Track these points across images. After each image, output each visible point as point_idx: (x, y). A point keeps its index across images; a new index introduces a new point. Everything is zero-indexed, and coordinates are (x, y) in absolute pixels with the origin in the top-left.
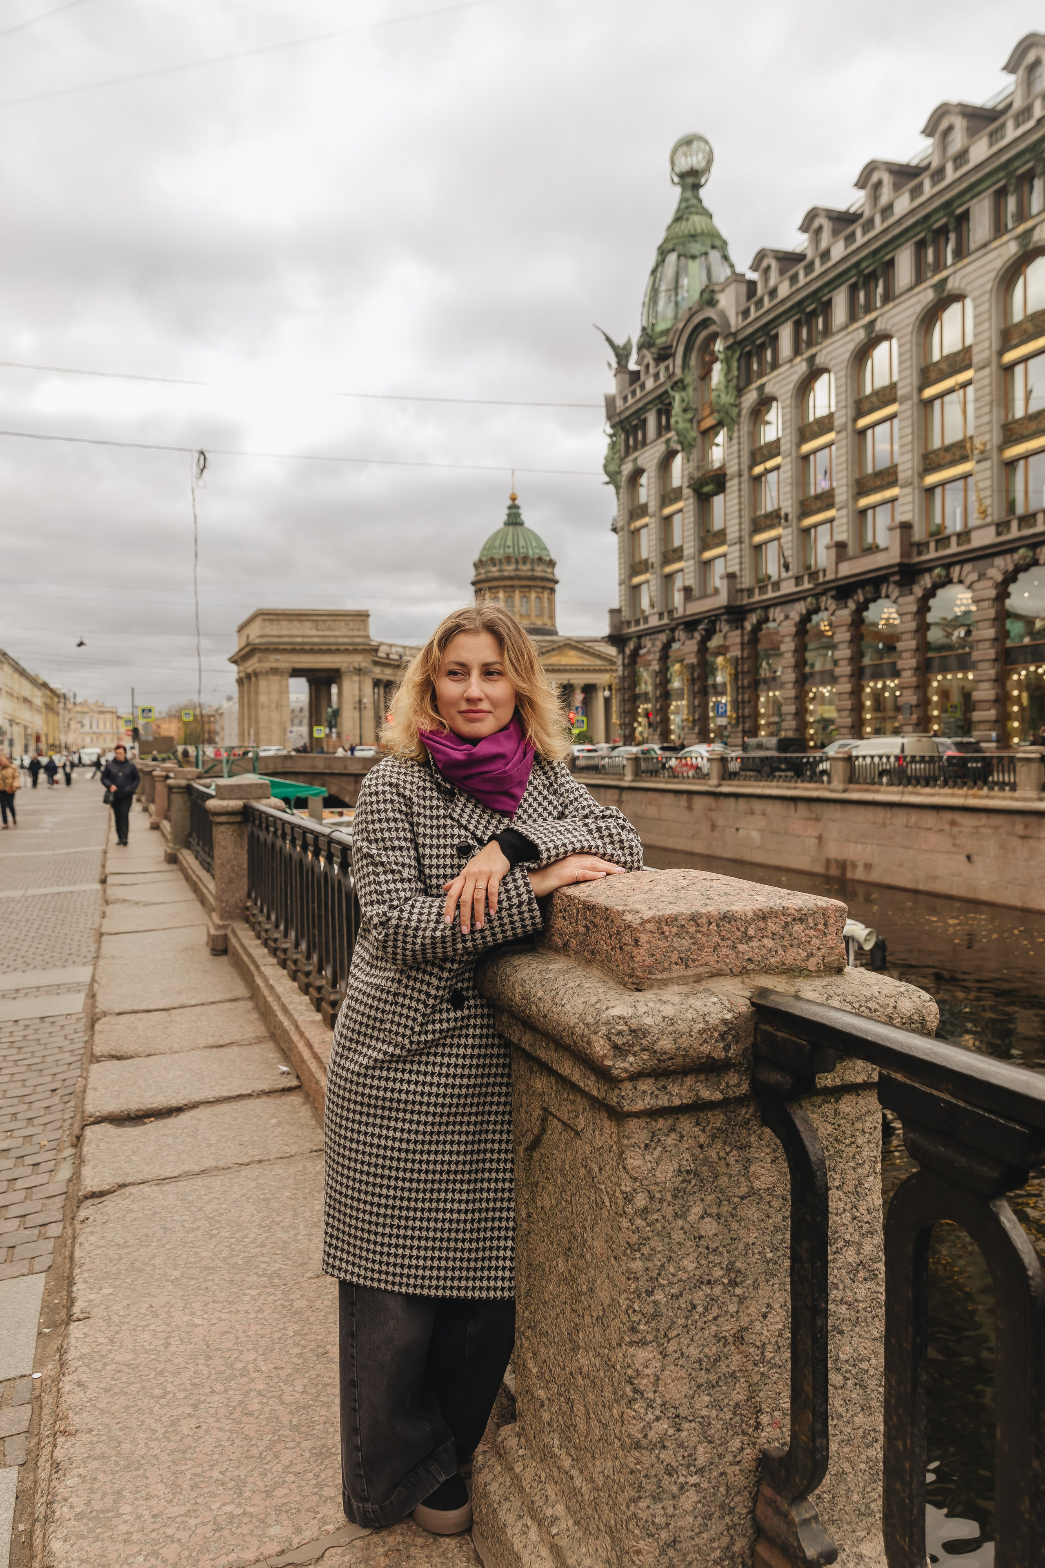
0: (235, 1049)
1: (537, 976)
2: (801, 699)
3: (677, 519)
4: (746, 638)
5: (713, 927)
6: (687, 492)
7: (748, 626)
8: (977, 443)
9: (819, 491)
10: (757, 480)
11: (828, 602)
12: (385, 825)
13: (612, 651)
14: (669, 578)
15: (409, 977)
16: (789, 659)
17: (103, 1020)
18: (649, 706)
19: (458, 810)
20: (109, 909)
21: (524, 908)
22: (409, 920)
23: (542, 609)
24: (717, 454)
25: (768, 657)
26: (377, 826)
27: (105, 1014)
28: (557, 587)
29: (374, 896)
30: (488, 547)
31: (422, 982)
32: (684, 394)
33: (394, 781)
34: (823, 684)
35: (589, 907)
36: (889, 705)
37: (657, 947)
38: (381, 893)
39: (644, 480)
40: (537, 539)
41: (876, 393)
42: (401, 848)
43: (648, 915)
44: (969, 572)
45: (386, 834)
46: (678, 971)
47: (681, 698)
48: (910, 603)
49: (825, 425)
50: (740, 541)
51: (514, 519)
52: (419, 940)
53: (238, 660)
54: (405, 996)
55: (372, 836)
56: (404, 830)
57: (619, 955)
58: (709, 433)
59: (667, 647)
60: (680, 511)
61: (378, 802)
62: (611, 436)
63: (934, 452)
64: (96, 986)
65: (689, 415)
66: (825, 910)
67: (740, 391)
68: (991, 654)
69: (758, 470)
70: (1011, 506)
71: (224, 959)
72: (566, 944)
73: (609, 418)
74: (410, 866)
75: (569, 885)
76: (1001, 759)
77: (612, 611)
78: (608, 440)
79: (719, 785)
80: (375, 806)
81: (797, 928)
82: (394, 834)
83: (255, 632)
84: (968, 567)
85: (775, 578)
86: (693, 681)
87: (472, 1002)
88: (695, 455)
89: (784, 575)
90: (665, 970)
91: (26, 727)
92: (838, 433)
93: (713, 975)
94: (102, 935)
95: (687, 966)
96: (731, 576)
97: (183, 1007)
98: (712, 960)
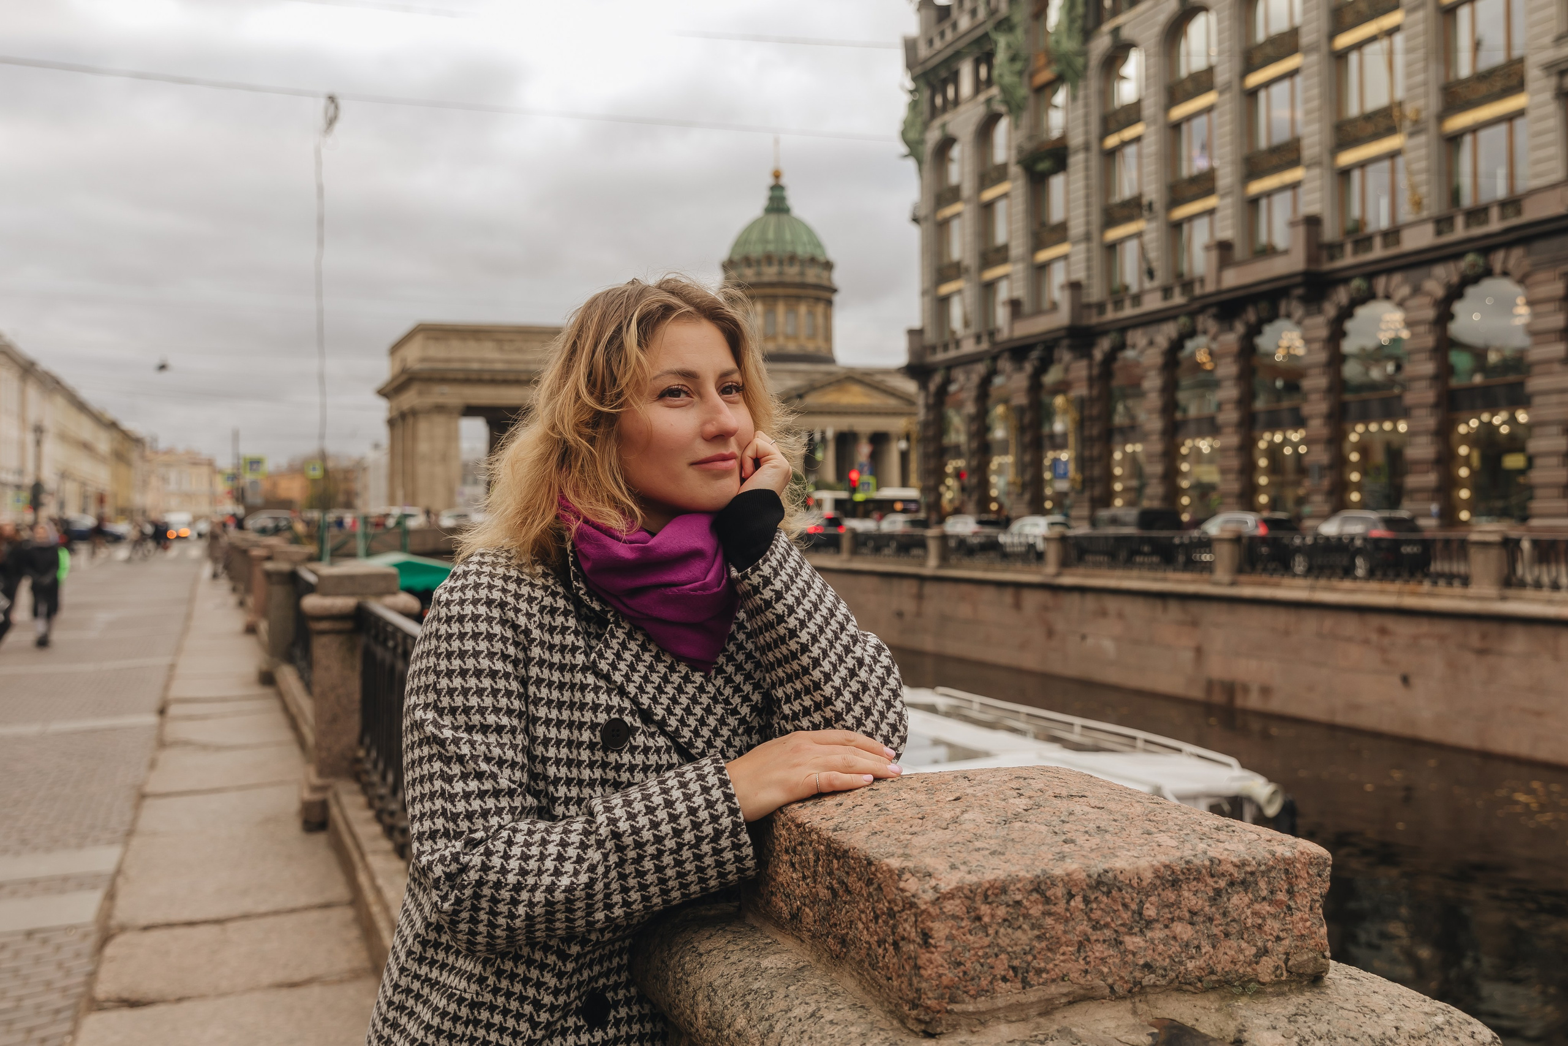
0: (316, 990)
1: (737, 982)
2: (1171, 456)
3: (1001, 208)
4: (1096, 371)
5: (1077, 903)
6: (1015, 170)
7: (1098, 354)
8: (1409, 110)
9: (1195, 171)
10: (1110, 155)
11: (1207, 322)
12: (472, 682)
13: (910, 386)
14: (989, 288)
15: (499, 973)
16: (1154, 400)
17: (120, 939)
18: (961, 463)
19: (610, 655)
20: (165, 756)
21: (725, 842)
22: (504, 871)
23: (815, 328)
24: (1056, 121)
25: (1125, 397)
26: (457, 682)
27: (123, 929)
28: (837, 299)
29: (440, 822)
30: (742, 241)
31: (526, 981)
32: (1011, 38)
33: (496, 595)
34: (1201, 434)
35: (837, 853)
36: (1290, 465)
37: (967, 948)
38: (455, 817)
39: (956, 152)
40: (810, 232)
41: (1272, 41)
42: (499, 729)
43: (948, 881)
44: (1400, 286)
45: (474, 701)
46: (1007, 994)
47: (1005, 451)
48: (1319, 325)
49: (1203, 81)
50: (1087, 237)
51: (777, 204)
52: (521, 910)
53: (389, 392)
54: (492, 1008)
55: (445, 702)
56: (509, 694)
57: (891, 958)
58: (1045, 90)
59: (985, 383)
60: (1005, 195)
61: (462, 636)
62: (911, 92)
63: (1353, 121)
64: (120, 881)
65: (1018, 66)
66: (1289, 862)
67: (1087, 34)
68: (1430, 396)
69: (1112, 141)
70: (1455, 196)
71: (321, 838)
72: (796, 916)
73: (910, 66)
74: (513, 765)
75: (802, 800)
76: (1447, 542)
77: (912, 333)
78: (906, 99)
79: (1058, 575)
80: (456, 644)
81: (1238, 900)
82: (488, 701)
83: (413, 355)
84: (1397, 278)
85: (1134, 289)
86: (1021, 429)
87: (623, 1012)
88: (1026, 119)
89: (1147, 285)
90: (981, 992)
91: (83, 484)
92: (1221, 93)
93: (1075, 1000)
94: (143, 796)
95: (1026, 984)
96: (1075, 287)
97: (246, 917)
98: (1074, 968)
